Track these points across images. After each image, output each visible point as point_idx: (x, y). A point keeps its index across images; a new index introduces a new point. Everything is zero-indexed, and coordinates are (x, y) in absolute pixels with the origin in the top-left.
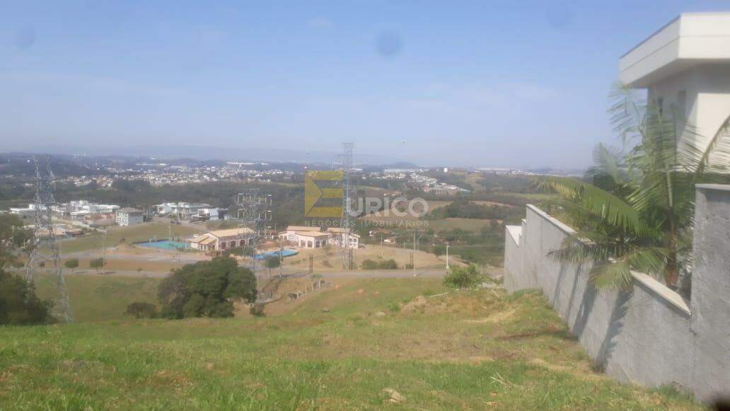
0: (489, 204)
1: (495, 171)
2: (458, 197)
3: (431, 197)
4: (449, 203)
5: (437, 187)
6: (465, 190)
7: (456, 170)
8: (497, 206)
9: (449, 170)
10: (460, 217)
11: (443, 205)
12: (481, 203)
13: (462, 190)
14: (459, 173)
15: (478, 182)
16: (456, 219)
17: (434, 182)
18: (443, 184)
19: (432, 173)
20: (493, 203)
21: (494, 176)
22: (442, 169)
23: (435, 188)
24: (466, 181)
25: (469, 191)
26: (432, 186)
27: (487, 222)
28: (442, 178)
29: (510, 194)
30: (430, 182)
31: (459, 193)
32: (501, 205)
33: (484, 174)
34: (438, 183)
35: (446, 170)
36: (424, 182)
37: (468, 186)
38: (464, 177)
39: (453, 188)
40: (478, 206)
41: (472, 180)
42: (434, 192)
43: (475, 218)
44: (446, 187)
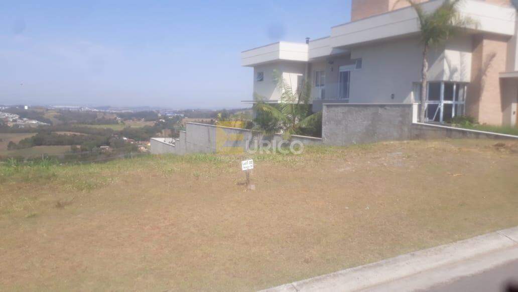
0: (68, 133)
1: (69, 108)
2: (40, 129)
3: (16, 130)
4: (34, 134)
5: (20, 122)
6: (45, 124)
7: (36, 108)
8: (75, 135)
9: (29, 107)
10: (45, 144)
11: (29, 136)
12: (62, 133)
13: (42, 123)
14: (39, 111)
15: (56, 117)
16: (42, 147)
17: (17, 117)
18: (25, 119)
19: (12, 110)
20: (72, 133)
21: (69, 112)
22: (23, 107)
23: (18, 123)
24: (45, 116)
25: (49, 125)
26: (15, 121)
27: (68, 147)
28: (23, 114)
29: (83, 126)
30: (12, 117)
31: (40, 126)
32: (78, 134)
33: (60, 111)
34: (20, 118)
35: (26, 108)
36: (7, 117)
37: (47, 121)
38: (43, 113)
39: (34, 122)
40: (60, 136)
41: (50, 115)
42: (17, 126)
43: (57, 145)
44: (27, 122)
